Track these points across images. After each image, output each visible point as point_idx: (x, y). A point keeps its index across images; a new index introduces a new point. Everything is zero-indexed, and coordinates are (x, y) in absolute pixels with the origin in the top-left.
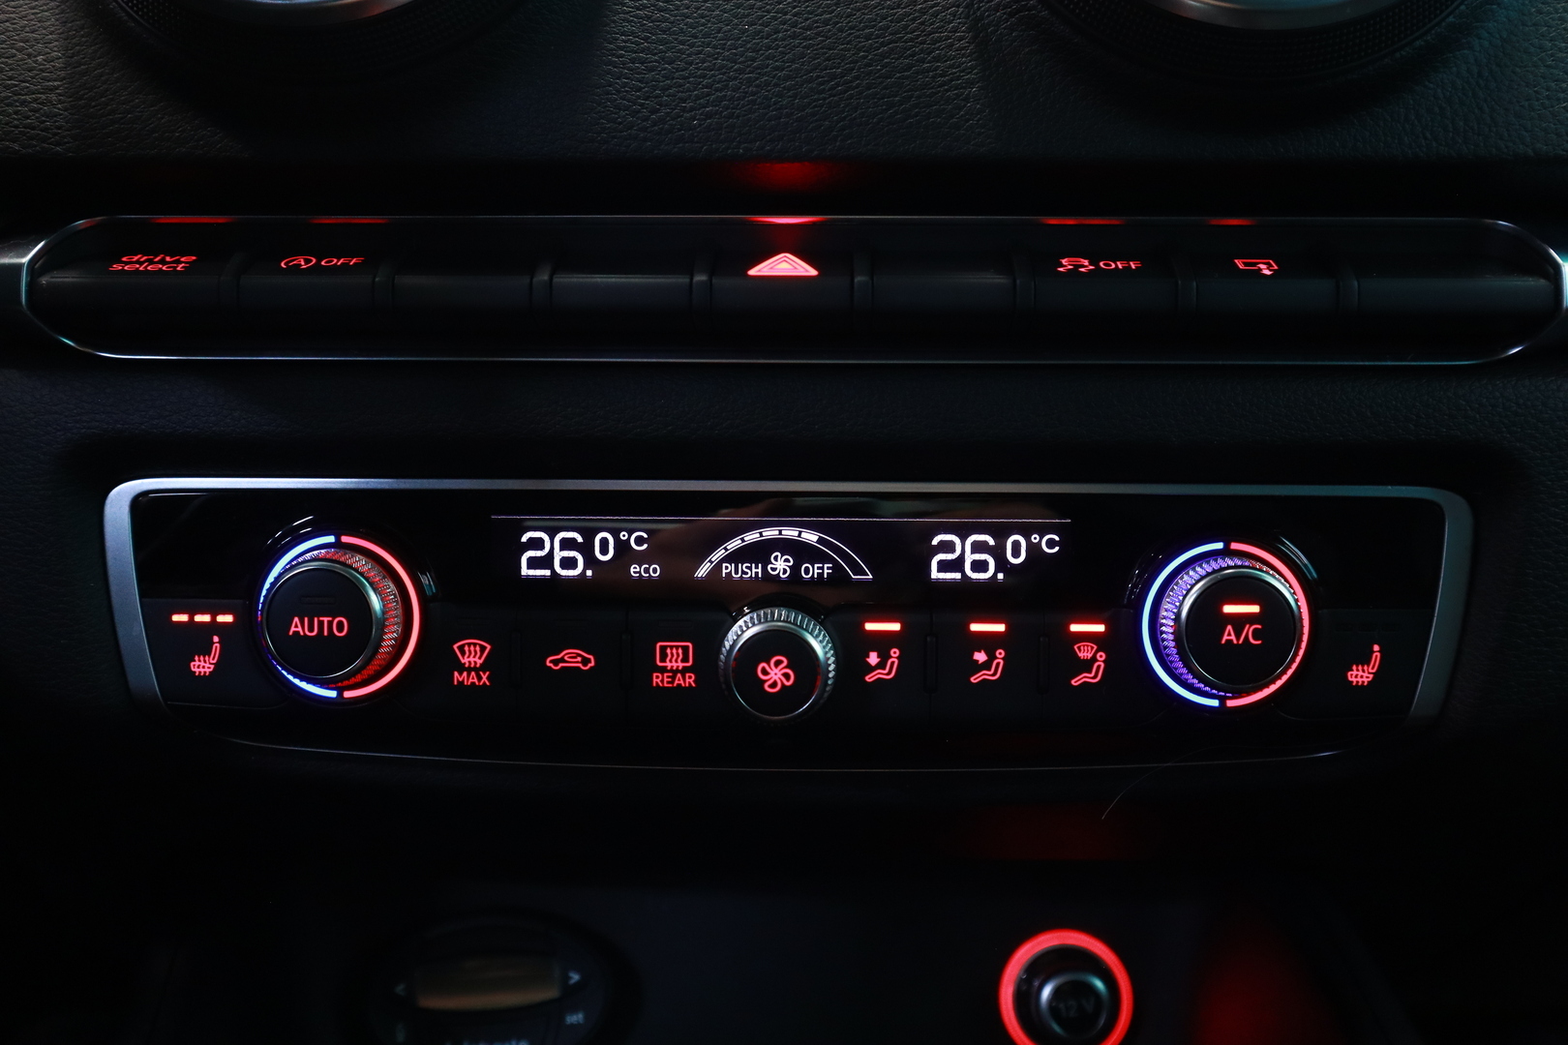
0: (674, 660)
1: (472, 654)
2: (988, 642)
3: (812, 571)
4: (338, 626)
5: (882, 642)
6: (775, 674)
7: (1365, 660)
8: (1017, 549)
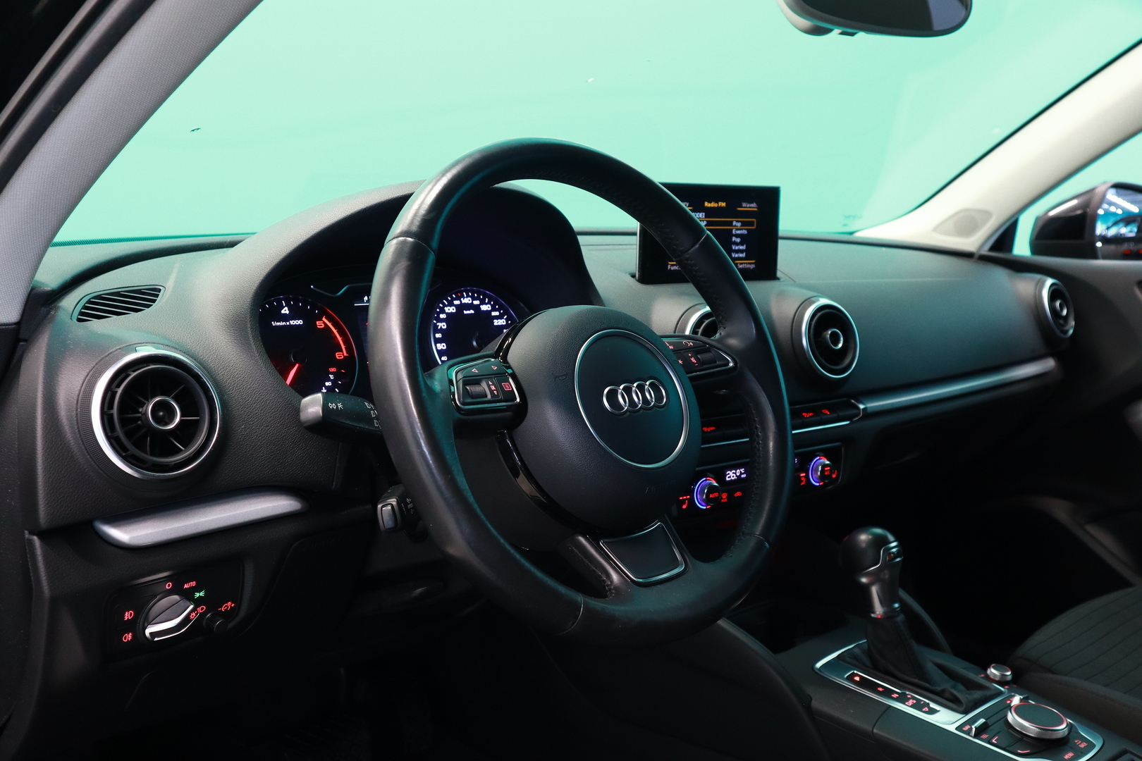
1: (724, 496)
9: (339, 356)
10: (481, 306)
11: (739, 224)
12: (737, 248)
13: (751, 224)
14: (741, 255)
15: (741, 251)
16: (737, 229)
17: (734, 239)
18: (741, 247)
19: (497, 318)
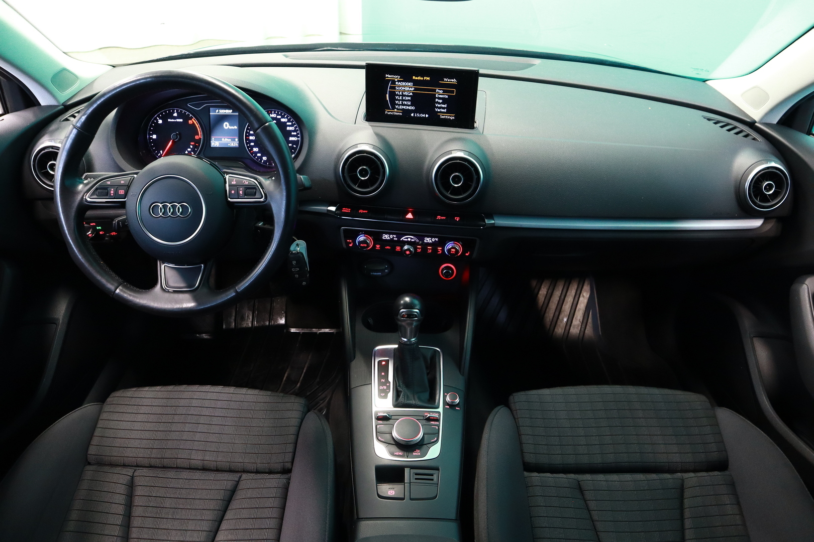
0: (398, 248)
1: (378, 246)
2: (430, 249)
3: (412, 240)
4: (366, 245)
5: (419, 248)
6: (408, 252)
7: (467, 253)
8: (433, 240)
9: (197, 137)
10: (281, 119)
11: (441, 92)
12: (439, 106)
13: (453, 92)
14: (443, 110)
15: (444, 108)
16: (439, 94)
17: (437, 100)
18: (443, 106)
19: (289, 126)
